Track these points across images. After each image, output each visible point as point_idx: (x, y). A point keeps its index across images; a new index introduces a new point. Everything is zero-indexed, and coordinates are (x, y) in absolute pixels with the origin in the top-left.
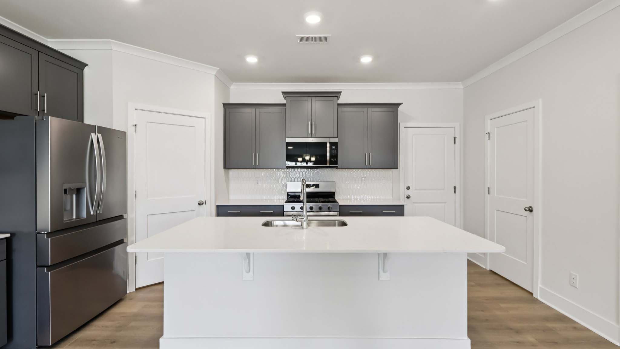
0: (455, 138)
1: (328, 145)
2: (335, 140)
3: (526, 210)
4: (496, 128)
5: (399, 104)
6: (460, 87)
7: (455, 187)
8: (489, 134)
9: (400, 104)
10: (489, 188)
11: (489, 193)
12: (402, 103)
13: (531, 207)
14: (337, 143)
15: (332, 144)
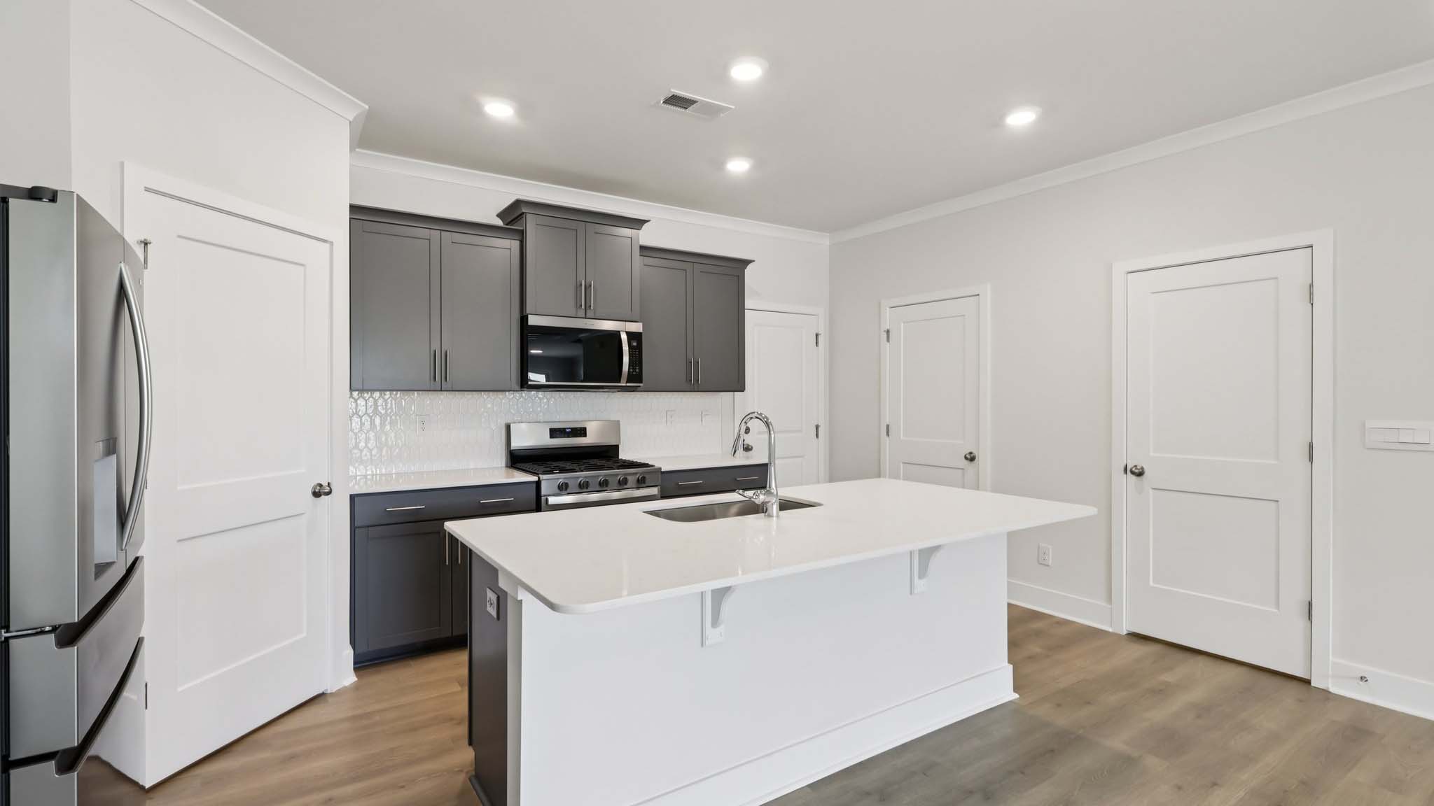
0: (817, 335)
1: (624, 337)
2: (636, 327)
3: (966, 458)
4: (904, 323)
5: (746, 262)
6: (824, 241)
7: (817, 427)
8: (888, 332)
9: (750, 262)
10: (888, 426)
11: (888, 435)
12: (754, 261)
13: (971, 453)
14: (641, 333)
15: (631, 335)
